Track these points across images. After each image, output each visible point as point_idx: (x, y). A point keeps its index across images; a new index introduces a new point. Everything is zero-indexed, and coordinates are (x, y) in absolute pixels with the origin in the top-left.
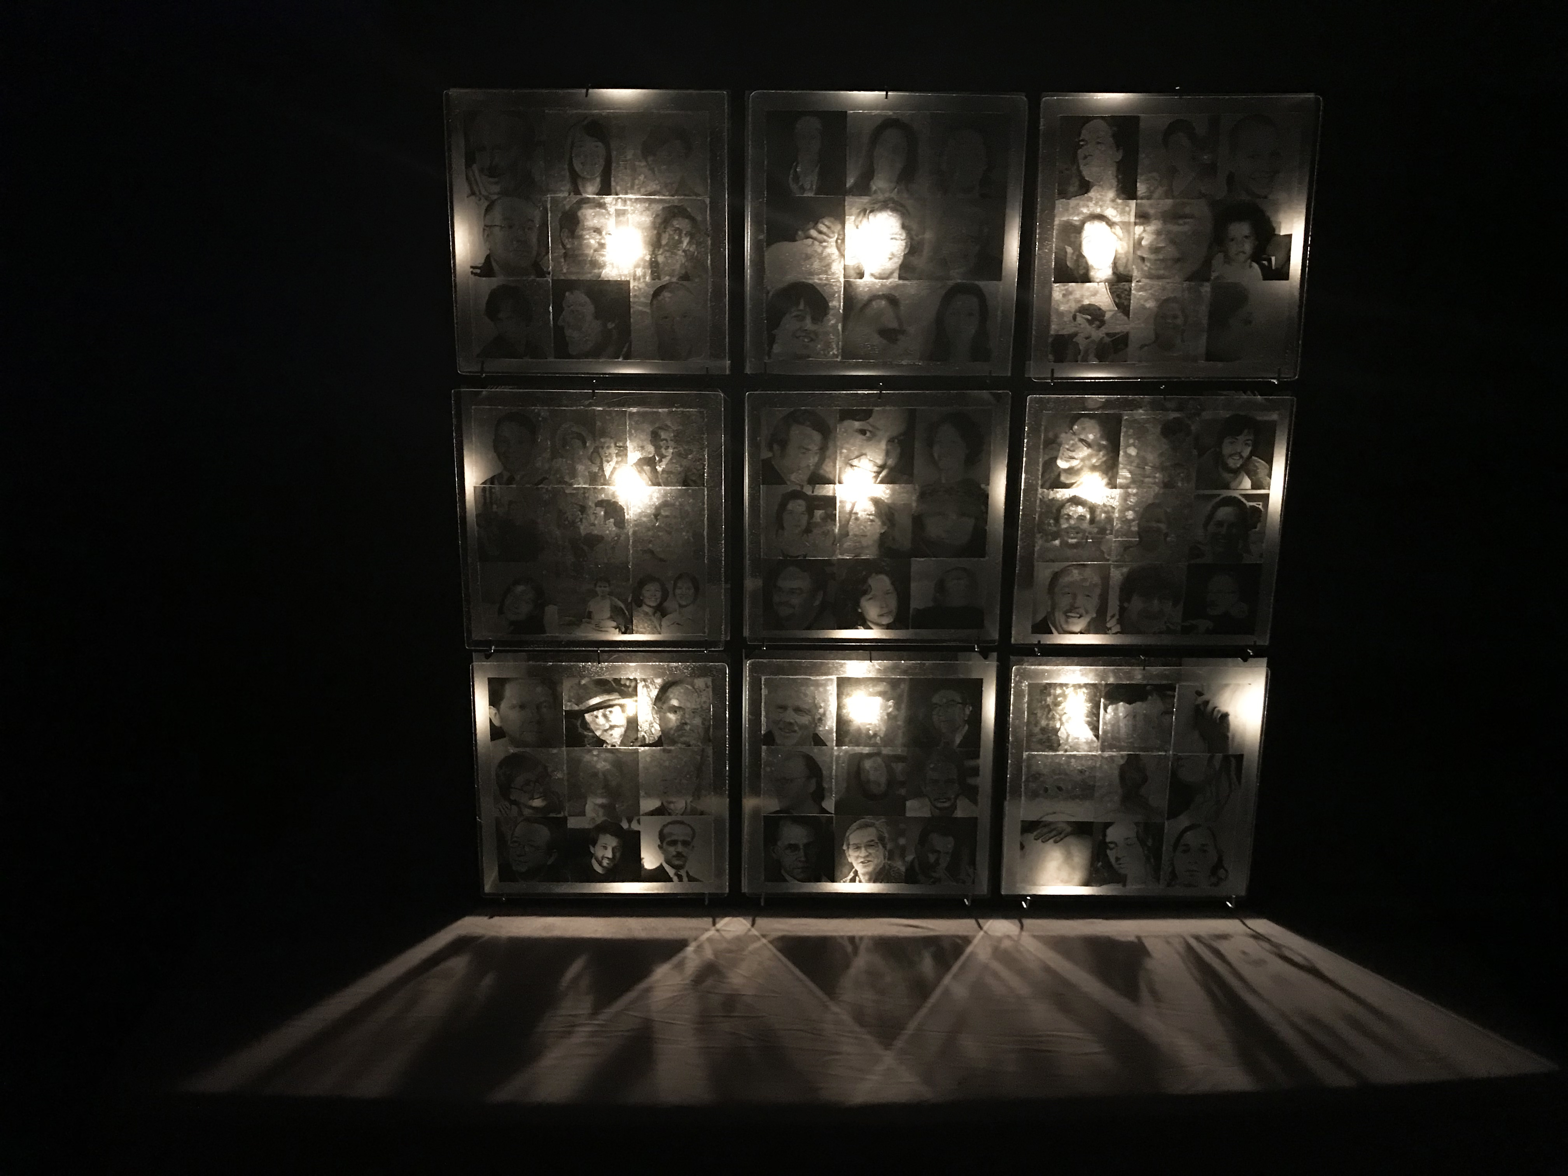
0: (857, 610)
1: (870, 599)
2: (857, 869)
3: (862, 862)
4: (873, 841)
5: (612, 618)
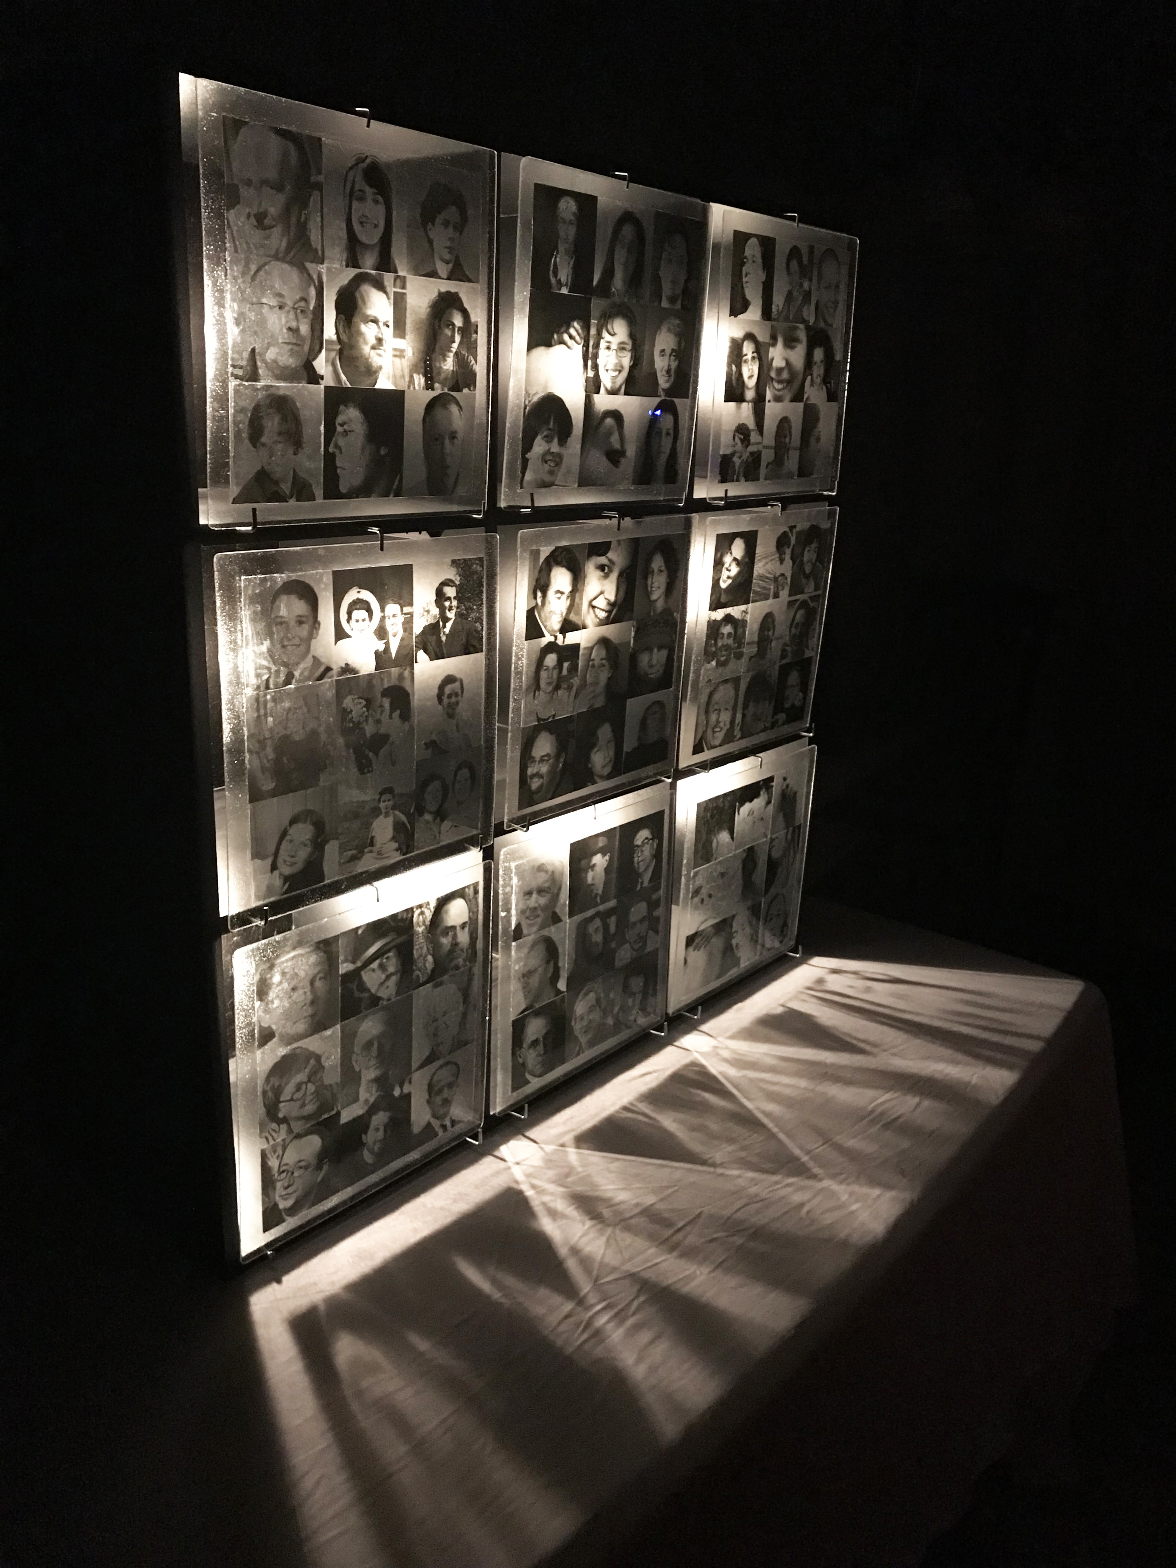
0: (587, 766)
1: (598, 751)
2: (582, 1041)
3: (585, 1032)
4: (592, 1006)
5: (394, 839)
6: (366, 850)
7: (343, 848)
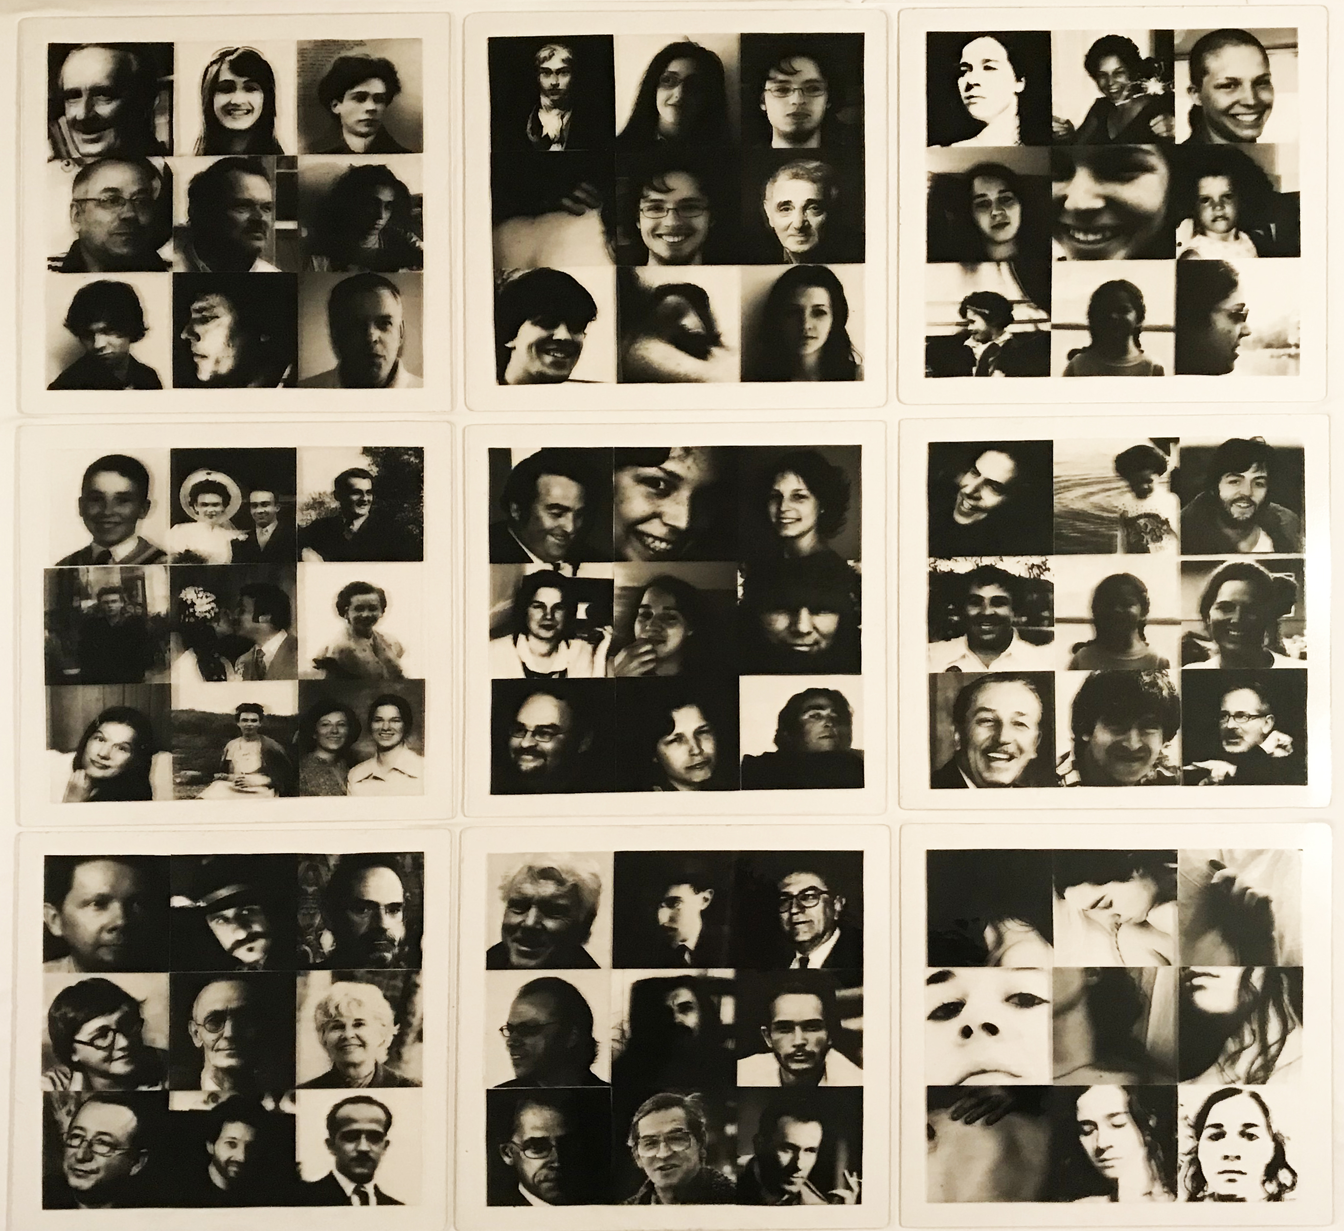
1: (674, 740)
2: (653, 1181)
3: (660, 1168)
4: (680, 1130)
5: (261, 771)
6: (216, 775)
7: (179, 765)
